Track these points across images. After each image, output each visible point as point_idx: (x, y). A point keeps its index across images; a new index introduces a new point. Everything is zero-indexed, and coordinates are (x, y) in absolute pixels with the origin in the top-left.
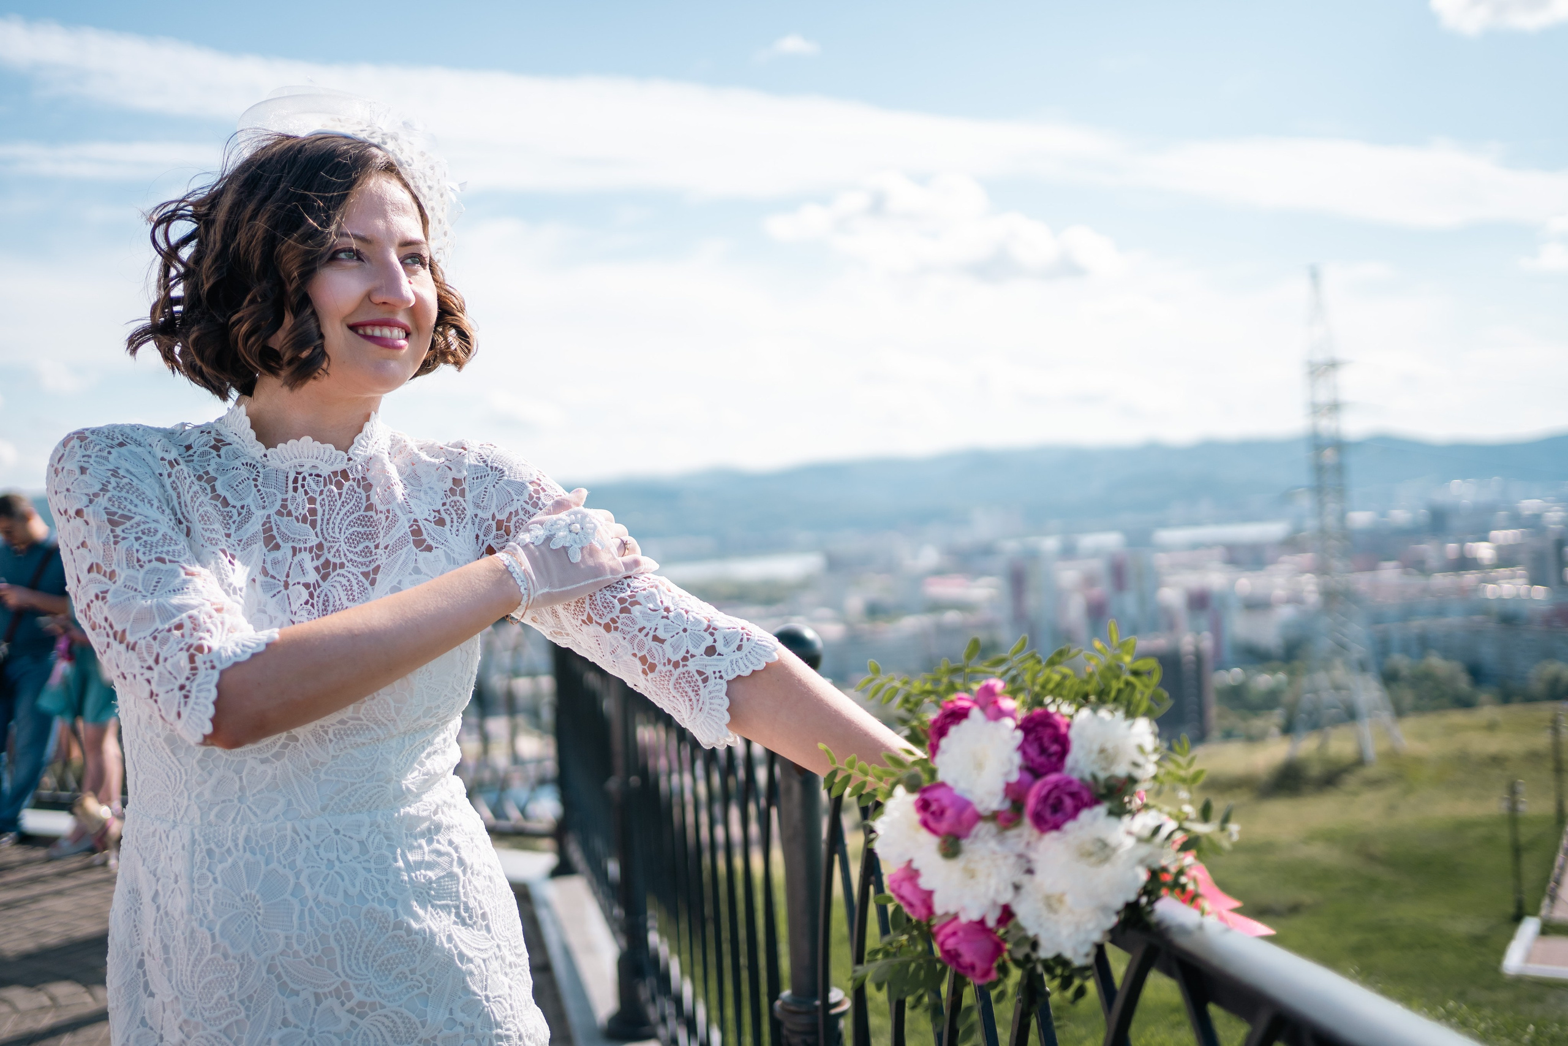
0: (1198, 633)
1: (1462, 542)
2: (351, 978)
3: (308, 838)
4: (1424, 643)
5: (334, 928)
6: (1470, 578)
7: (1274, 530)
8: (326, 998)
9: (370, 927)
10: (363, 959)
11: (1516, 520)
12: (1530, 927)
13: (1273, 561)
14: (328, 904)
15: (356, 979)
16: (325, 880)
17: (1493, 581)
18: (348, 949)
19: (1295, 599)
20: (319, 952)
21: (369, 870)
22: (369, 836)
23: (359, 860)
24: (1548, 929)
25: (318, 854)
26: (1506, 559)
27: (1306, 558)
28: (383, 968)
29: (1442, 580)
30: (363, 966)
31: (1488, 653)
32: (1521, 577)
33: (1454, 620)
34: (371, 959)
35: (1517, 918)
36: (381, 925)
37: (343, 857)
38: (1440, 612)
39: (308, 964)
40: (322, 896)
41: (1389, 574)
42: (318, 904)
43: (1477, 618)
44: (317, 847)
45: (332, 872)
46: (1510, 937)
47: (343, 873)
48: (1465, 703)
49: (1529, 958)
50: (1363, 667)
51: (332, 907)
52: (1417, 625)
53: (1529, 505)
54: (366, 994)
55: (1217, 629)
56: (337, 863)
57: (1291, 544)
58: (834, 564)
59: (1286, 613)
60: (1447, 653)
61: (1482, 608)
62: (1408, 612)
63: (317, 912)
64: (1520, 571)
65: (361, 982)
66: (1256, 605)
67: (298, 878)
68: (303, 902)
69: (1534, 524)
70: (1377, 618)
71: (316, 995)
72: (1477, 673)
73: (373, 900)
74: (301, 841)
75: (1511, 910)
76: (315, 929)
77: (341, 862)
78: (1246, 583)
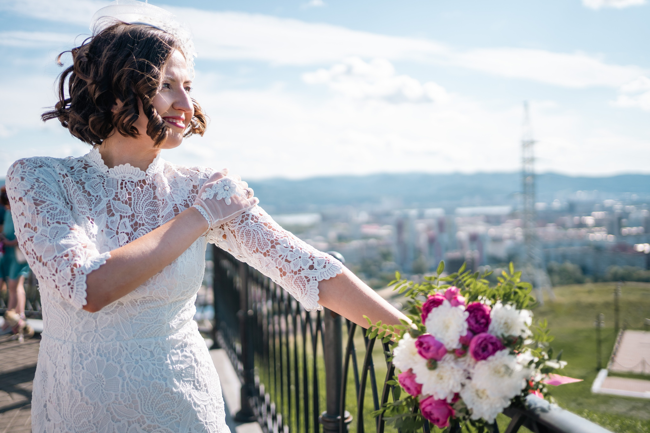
0: (473, 250)
1: (581, 216)
2: (145, 414)
3: (127, 349)
4: (564, 257)
5: (138, 391)
6: (583, 231)
7: (504, 209)
8: (133, 423)
9: (154, 391)
10: (151, 405)
11: (603, 208)
12: (603, 373)
13: (503, 222)
14: (135, 380)
15: (147, 415)
16: (134, 369)
17: (592, 232)
18: (144, 401)
19: (513, 238)
20: (131, 402)
21: (155, 365)
22: (154, 349)
23: (150, 360)
24: (611, 374)
25: (131, 357)
26: (598, 224)
27: (517, 221)
28: (160, 409)
29: (572, 232)
30: (151, 409)
31: (589, 262)
32: (604, 231)
33: (576, 248)
34: (154, 405)
35: (598, 369)
36: (159, 390)
37: (143, 358)
38: (571, 245)
39: (126, 408)
40: (133, 377)
41: (551, 229)
42: (131, 380)
43: (586, 247)
44: (131, 354)
45: (137, 365)
46: (595, 377)
47: (142, 365)
48: (579, 282)
49: (603, 386)
50: (539, 266)
51: (137, 381)
52: (562, 249)
53: (608, 202)
54: (152, 421)
55: (481, 249)
56: (140, 361)
57: (512, 215)
58: (325, 219)
59: (508, 244)
60: (573, 261)
61: (588, 244)
62: (558, 244)
63: (130, 384)
64: (604, 228)
65: (150, 416)
66: (497, 240)
67: (122, 368)
68: (124, 379)
69: (610, 210)
70: (545, 246)
71: (129, 422)
72: (585, 270)
73: (156, 378)
74: (124, 351)
75: (595, 365)
76: (129, 392)
77: (142, 361)
78: (493, 231)
